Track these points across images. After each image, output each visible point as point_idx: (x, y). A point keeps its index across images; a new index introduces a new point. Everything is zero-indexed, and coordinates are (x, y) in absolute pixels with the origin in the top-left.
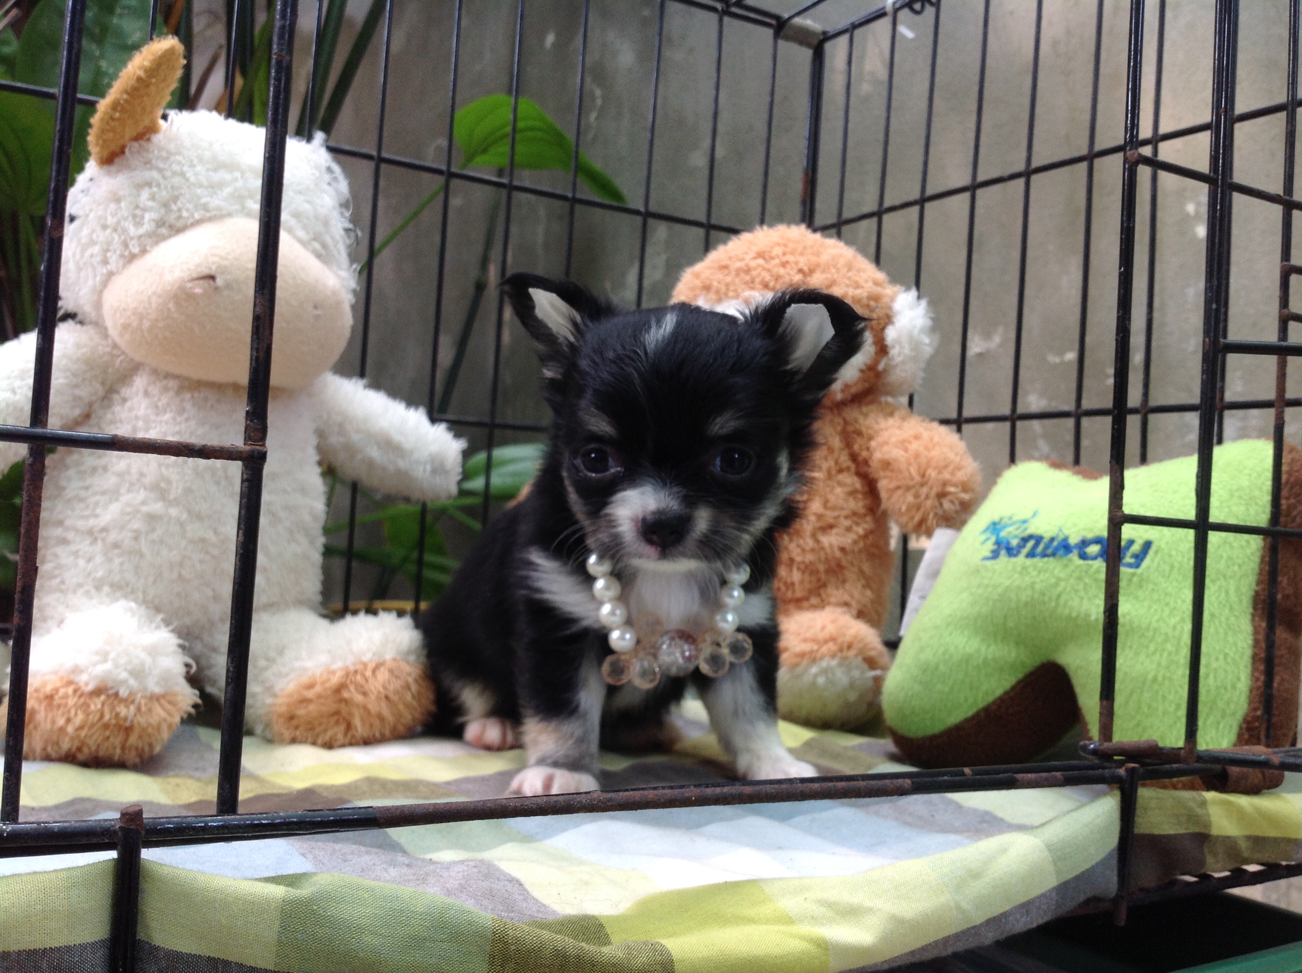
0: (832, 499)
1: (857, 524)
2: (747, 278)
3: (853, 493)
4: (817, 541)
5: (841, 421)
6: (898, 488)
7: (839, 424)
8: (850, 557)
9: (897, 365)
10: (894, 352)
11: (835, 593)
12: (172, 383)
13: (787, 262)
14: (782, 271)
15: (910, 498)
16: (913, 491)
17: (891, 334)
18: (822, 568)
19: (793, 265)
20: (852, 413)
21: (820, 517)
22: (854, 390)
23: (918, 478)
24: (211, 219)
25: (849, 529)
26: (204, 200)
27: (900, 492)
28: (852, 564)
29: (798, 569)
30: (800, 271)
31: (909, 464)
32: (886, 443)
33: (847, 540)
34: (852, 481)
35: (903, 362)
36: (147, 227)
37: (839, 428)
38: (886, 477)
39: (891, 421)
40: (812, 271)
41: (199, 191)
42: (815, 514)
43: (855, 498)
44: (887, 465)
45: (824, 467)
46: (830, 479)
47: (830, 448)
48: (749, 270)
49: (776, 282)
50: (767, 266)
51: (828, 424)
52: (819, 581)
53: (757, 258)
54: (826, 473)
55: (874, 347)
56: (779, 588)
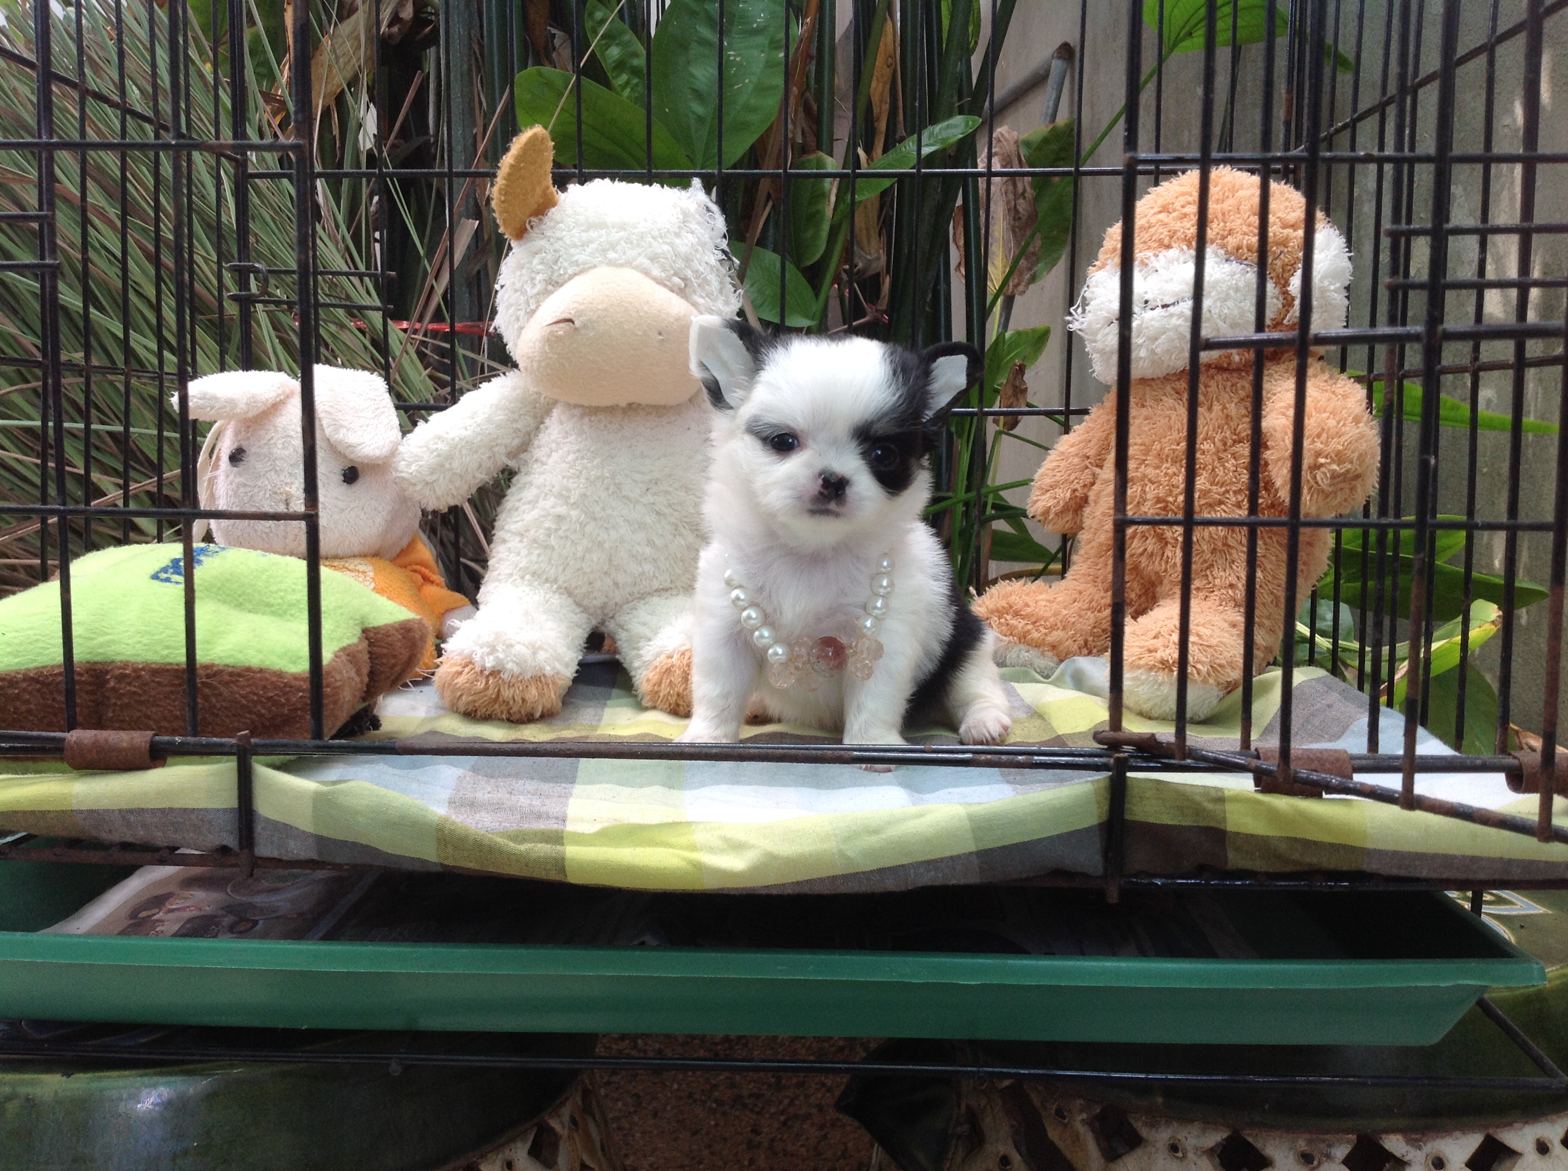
0: (1220, 472)
7: (1243, 387)
12: (576, 412)
14: (1178, 225)
17: (1294, 282)
18: (1205, 547)
24: (581, 272)
26: (575, 258)
36: (539, 287)
41: (572, 251)
45: (1218, 437)
46: (1225, 450)
47: (1227, 416)
48: (1150, 227)
49: (1171, 238)
50: (1166, 220)
51: (1228, 389)
52: (1205, 561)
53: (1160, 212)
54: (1219, 445)
55: (1281, 298)
56: (1166, 571)
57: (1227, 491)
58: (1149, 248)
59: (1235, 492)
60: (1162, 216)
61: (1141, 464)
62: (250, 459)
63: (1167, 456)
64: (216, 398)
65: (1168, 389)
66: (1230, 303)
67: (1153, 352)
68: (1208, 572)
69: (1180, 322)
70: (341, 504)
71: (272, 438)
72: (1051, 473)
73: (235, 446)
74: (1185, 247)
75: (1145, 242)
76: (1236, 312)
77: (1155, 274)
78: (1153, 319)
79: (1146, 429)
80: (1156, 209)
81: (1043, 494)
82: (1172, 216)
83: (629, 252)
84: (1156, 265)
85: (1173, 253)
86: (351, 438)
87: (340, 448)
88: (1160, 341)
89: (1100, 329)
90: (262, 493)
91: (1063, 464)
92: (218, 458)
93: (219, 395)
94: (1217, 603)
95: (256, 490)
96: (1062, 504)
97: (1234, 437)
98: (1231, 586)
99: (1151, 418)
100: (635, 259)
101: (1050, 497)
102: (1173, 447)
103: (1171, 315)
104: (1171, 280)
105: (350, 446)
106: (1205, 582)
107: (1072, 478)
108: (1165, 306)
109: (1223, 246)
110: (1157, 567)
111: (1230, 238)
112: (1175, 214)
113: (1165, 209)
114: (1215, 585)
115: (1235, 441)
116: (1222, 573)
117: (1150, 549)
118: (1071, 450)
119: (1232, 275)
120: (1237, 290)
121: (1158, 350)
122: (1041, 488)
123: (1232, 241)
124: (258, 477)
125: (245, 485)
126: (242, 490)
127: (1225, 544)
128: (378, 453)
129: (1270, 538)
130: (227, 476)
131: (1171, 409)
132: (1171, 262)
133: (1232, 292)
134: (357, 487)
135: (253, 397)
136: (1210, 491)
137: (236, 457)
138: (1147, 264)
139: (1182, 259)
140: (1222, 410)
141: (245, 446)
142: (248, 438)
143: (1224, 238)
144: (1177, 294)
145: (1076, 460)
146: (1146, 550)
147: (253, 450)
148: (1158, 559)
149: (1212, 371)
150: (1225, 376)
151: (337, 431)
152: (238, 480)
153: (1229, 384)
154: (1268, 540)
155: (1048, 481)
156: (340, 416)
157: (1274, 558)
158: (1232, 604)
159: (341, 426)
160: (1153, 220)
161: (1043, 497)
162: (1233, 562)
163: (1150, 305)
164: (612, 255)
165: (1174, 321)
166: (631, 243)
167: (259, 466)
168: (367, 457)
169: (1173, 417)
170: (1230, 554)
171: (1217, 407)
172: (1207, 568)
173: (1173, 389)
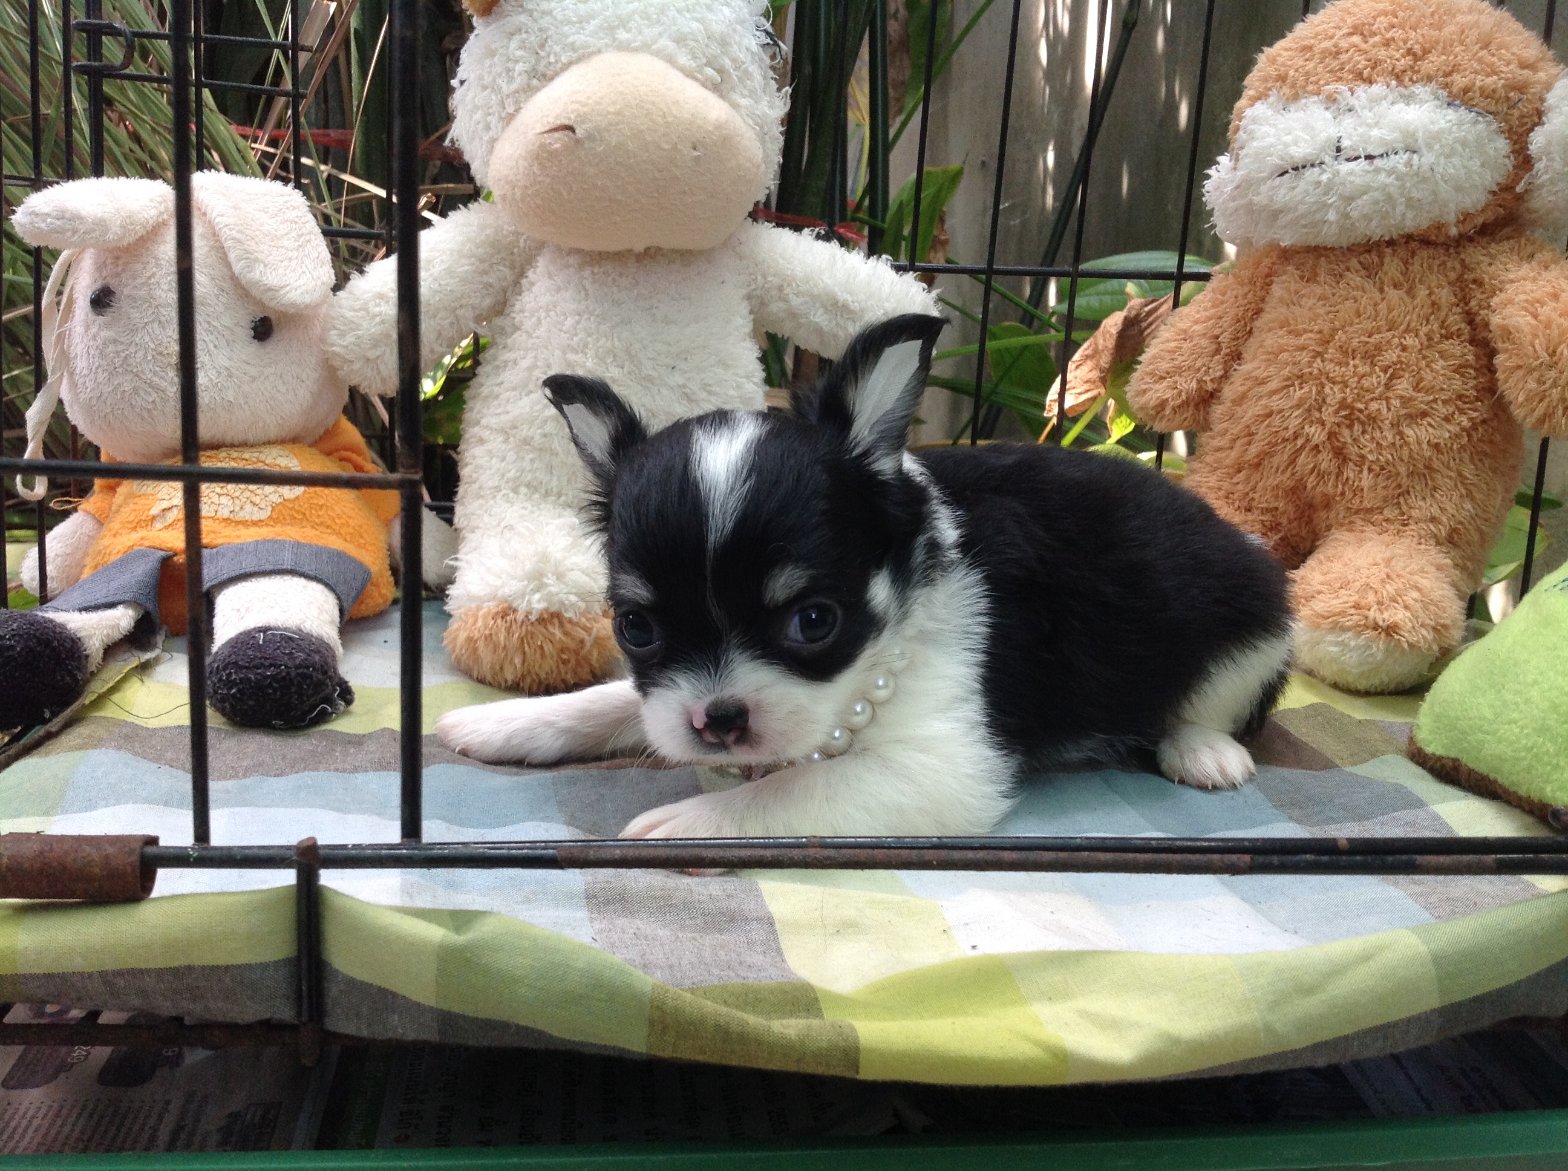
0: (1428, 375)
1: (1462, 412)
2: (1335, 64)
3: (1459, 369)
4: (1401, 434)
5: (1458, 266)
6: (1519, 367)
7: (1454, 269)
8: (1445, 458)
9: (1542, 186)
10: (1539, 166)
11: (1420, 507)
12: (572, 260)
13: (1393, 39)
14: (1382, 53)
15: (1532, 385)
16: (1536, 374)
17: (1538, 140)
18: (1403, 470)
19: (1401, 44)
20: (1474, 254)
21: (1405, 401)
22: (1480, 221)
23: (1545, 357)
25: (1447, 419)
26: (570, 40)
27: (1520, 373)
28: (1449, 468)
29: (1370, 470)
30: (1410, 52)
31: (1536, 336)
32: (1510, 302)
33: (1444, 434)
34: (1460, 350)
35: (1552, 181)
36: (518, 82)
37: (1453, 276)
38: (1506, 351)
39: (1526, 270)
40: (1426, 52)
41: (566, 29)
42: (1402, 397)
43: (1462, 376)
44: (1507, 333)
45: (1424, 330)
46: (1429, 347)
47: (1433, 304)
48: (1338, 53)
49: (1373, 68)
50: (1364, 46)
51: (1436, 268)
52: (1399, 486)
53: (1350, 34)
54: (1424, 339)
55: (1512, 158)
56: (1343, 494)
57: (1435, 400)
58: (1340, 79)
59: (1445, 402)
60: (1356, 39)
61: (1315, 357)
62: (122, 303)
63: (1354, 351)
64: (80, 218)
65: (1354, 263)
66: (1456, 160)
67: (1346, 216)
68: (1402, 500)
69: (1391, 179)
70: (253, 371)
71: (153, 275)
72: (1168, 356)
73: (98, 285)
74: (1394, 83)
75: (1330, 71)
76: (1463, 171)
77: (1348, 114)
78: (1351, 173)
79: (1322, 311)
80: (1345, 31)
81: (1156, 382)
82: (1372, 41)
83: (646, 31)
84: (1353, 101)
85: (1377, 89)
86: (271, 279)
87: (254, 292)
88: (1360, 202)
89: (1264, 180)
90: (141, 354)
91: (1186, 345)
92: (71, 301)
93: (84, 213)
94: (1415, 540)
95: (132, 349)
96: (1184, 397)
97: (1443, 331)
98: (1433, 519)
99: (1326, 299)
100: (655, 42)
101: (1168, 387)
102: (1364, 339)
103: (1377, 171)
104: (1377, 124)
105: (270, 289)
106: (1397, 512)
107: (1198, 364)
108: (1369, 157)
109: (1446, 86)
110: (1330, 489)
111: (1456, 77)
112: (1377, 39)
113: (1356, 30)
114: (1410, 517)
115: (1442, 336)
116: (1422, 503)
117: (1324, 466)
118: (1196, 327)
119: (1460, 124)
120: (1464, 143)
121: (1355, 214)
122: (1152, 374)
123: (1459, 81)
124: (135, 331)
125: (115, 341)
126: (111, 348)
127: (1428, 467)
128: (307, 299)
129: (1480, 460)
130: (87, 328)
131: (1357, 288)
132: (1375, 101)
133: (1458, 147)
134: (272, 346)
135: (130, 217)
136: (1411, 399)
137: (101, 301)
138: (1335, 100)
139: (1390, 98)
140: (1430, 295)
141: (113, 284)
142: (118, 275)
143: (1447, 75)
144: (1386, 144)
145: (1204, 342)
146: (1315, 467)
147: (126, 291)
148: (1333, 478)
149: (1414, 245)
150: (1431, 251)
151: (250, 267)
152: (105, 334)
153: (1437, 262)
154: (1478, 463)
155: (1165, 366)
156: (252, 246)
157: (1484, 487)
158: (1432, 542)
159: (256, 260)
160: (1344, 44)
161: (1157, 386)
162: (1435, 489)
163: (1344, 154)
164: (622, 35)
165: (1382, 178)
166: (648, 18)
167: (135, 314)
168: (293, 305)
169: (1364, 301)
170: (1433, 479)
171: (1422, 292)
172: (1399, 495)
173: (1360, 263)
